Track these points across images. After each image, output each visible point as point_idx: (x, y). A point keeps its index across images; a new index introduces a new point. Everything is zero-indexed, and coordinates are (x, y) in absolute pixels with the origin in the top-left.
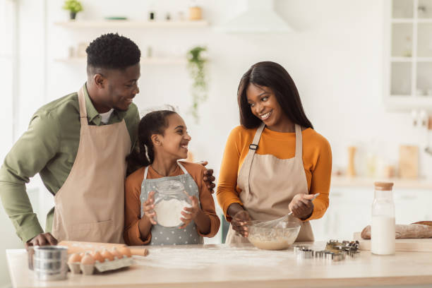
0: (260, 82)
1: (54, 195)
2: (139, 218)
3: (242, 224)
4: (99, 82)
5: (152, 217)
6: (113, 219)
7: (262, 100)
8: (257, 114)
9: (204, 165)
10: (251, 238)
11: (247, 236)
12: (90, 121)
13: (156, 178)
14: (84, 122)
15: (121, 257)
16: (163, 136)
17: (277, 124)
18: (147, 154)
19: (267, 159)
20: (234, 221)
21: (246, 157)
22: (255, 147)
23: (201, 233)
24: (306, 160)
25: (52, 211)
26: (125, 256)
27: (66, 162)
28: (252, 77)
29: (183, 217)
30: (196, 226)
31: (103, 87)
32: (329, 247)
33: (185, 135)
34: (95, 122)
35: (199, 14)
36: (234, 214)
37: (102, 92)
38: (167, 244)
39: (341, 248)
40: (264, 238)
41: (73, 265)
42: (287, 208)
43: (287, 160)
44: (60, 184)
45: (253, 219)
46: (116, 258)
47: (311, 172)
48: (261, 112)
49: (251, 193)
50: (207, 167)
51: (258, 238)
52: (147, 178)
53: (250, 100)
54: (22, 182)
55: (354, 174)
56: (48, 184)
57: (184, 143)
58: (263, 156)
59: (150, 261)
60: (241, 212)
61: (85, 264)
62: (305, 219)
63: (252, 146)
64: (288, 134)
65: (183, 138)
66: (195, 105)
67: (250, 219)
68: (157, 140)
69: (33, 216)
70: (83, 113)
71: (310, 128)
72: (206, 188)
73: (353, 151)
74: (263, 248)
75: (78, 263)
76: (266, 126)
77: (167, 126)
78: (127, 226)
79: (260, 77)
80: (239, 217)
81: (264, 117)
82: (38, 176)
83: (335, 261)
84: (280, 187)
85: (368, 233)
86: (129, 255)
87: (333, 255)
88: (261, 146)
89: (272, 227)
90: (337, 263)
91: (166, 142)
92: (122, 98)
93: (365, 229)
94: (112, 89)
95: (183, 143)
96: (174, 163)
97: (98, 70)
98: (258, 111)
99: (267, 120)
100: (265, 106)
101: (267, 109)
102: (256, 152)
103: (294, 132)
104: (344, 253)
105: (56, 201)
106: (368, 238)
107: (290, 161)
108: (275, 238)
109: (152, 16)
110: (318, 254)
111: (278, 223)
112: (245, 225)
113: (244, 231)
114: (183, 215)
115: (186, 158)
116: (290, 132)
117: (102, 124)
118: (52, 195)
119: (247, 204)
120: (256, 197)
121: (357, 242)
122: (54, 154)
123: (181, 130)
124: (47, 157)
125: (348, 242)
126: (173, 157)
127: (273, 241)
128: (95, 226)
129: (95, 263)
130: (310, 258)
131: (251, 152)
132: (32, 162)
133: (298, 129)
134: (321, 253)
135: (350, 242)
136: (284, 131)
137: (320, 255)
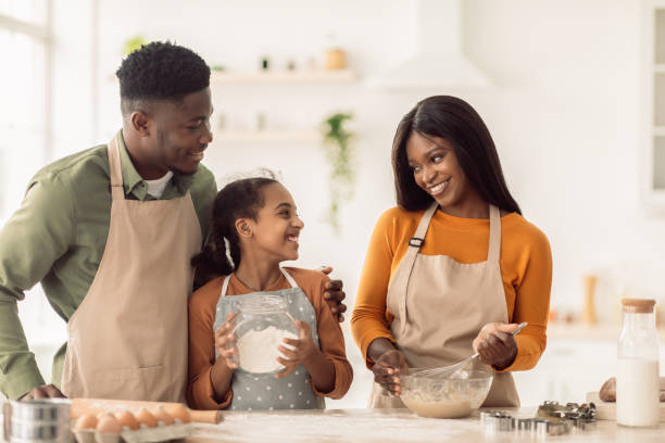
0: (431, 130)
1: (67, 320)
2: (213, 362)
3: (390, 371)
4: (140, 124)
5: (230, 356)
6: (166, 363)
7: (433, 160)
8: (424, 184)
9: (327, 272)
10: (406, 397)
11: (400, 393)
12: (128, 192)
13: (241, 293)
14: (118, 193)
15: (170, 421)
16: (256, 222)
17: (458, 203)
18: (228, 253)
19: (437, 263)
20: (377, 366)
21: (403, 259)
22: (418, 243)
23: (319, 390)
24: (506, 266)
25: (63, 351)
26: (177, 420)
27: (87, 262)
28: (417, 120)
29: (283, 356)
30: (310, 377)
31: (148, 134)
32: (542, 412)
33: (293, 218)
34: (136, 193)
35: (341, 60)
36: (378, 356)
37: (148, 143)
38: (257, 408)
39: (563, 415)
40: (428, 396)
41: (82, 433)
42: (470, 347)
43: (473, 265)
44: (76, 300)
45: (411, 366)
46: (160, 423)
47: (514, 287)
48: (431, 181)
49: (409, 321)
50: (332, 277)
51: (417, 397)
52: (227, 294)
53: (412, 161)
54: (11, 299)
55: (594, 319)
56: (55, 301)
57: (292, 233)
58: (431, 258)
59: (225, 432)
60: (389, 352)
61: (104, 431)
62: (502, 369)
63: (413, 242)
64: (475, 221)
65: (290, 225)
66: (335, 208)
67: (406, 365)
68: (245, 228)
69: (29, 356)
70: (117, 179)
71: (515, 214)
72: (328, 312)
73: (592, 283)
74: (426, 415)
75: (91, 430)
76: (439, 207)
77: (262, 204)
78: (191, 376)
79: (431, 120)
80: (386, 360)
81: (435, 191)
82: (38, 288)
83: (553, 435)
84: (459, 311)
85: (611, 391)
86: (186, 420)
87: (548, 424)
88: (429, 241)
89: (445, 378)
90: (556, 437)
91: (261, 231)
92: (182, 152)
93: (606, 383)
94: (162, 136)
95: (290, 232)
96: (274, 267)
97: (137, 104)
98: (424, 179)
99: (440, 195)
100: (438, 171)
101: (441, 177)
102: (419, 252)
103: (488, 217)
104: (569, 423)
105: (70, 331)
106: (611, 399)
107: (478, 267)
108: (447, 396)
109: (265, 64)
110: (523, 424)
111: (453, 371)
112: (397, 374)
113: (394, 384)
114: (282, 352)
115: (295, 258)
116: (480, 218)
117: (149, 198)
118: (63, 321)
119: (403, 341)
120: (418, 329)
121: (593, 405)
122: (66, 248)
123: (287, 211)
124: (52, 255)
125: (576, 405)
126: (274, 257)
127: (444, 402)
128: (135, 374)
129: (122, 430)
130: (508, 430)
131: (412, 251)
132: (26, 262)
133: (494, 214)
134: (527, 422)
135: (580, 405)
136: (470, 216)
137: (526, 426)
